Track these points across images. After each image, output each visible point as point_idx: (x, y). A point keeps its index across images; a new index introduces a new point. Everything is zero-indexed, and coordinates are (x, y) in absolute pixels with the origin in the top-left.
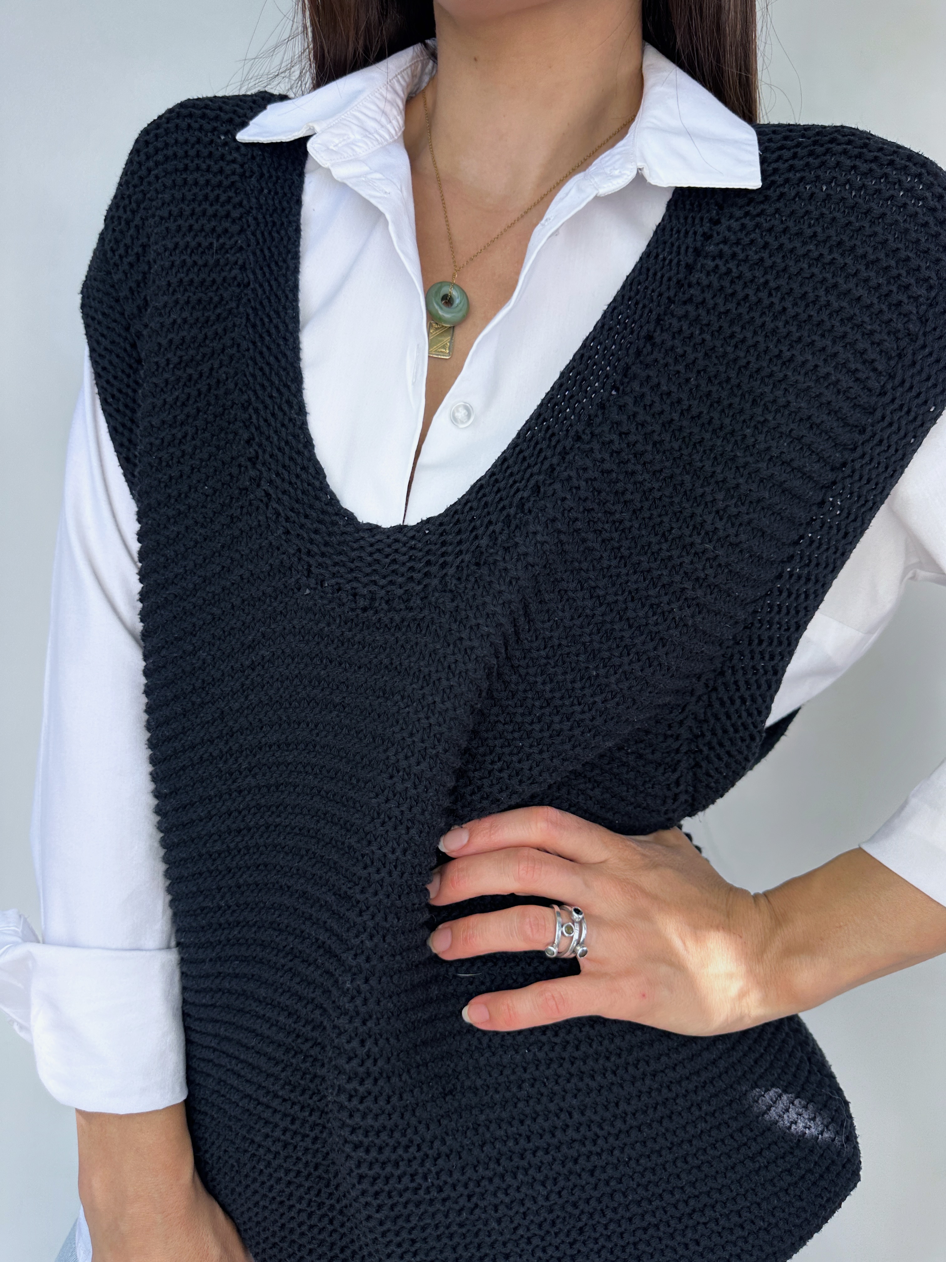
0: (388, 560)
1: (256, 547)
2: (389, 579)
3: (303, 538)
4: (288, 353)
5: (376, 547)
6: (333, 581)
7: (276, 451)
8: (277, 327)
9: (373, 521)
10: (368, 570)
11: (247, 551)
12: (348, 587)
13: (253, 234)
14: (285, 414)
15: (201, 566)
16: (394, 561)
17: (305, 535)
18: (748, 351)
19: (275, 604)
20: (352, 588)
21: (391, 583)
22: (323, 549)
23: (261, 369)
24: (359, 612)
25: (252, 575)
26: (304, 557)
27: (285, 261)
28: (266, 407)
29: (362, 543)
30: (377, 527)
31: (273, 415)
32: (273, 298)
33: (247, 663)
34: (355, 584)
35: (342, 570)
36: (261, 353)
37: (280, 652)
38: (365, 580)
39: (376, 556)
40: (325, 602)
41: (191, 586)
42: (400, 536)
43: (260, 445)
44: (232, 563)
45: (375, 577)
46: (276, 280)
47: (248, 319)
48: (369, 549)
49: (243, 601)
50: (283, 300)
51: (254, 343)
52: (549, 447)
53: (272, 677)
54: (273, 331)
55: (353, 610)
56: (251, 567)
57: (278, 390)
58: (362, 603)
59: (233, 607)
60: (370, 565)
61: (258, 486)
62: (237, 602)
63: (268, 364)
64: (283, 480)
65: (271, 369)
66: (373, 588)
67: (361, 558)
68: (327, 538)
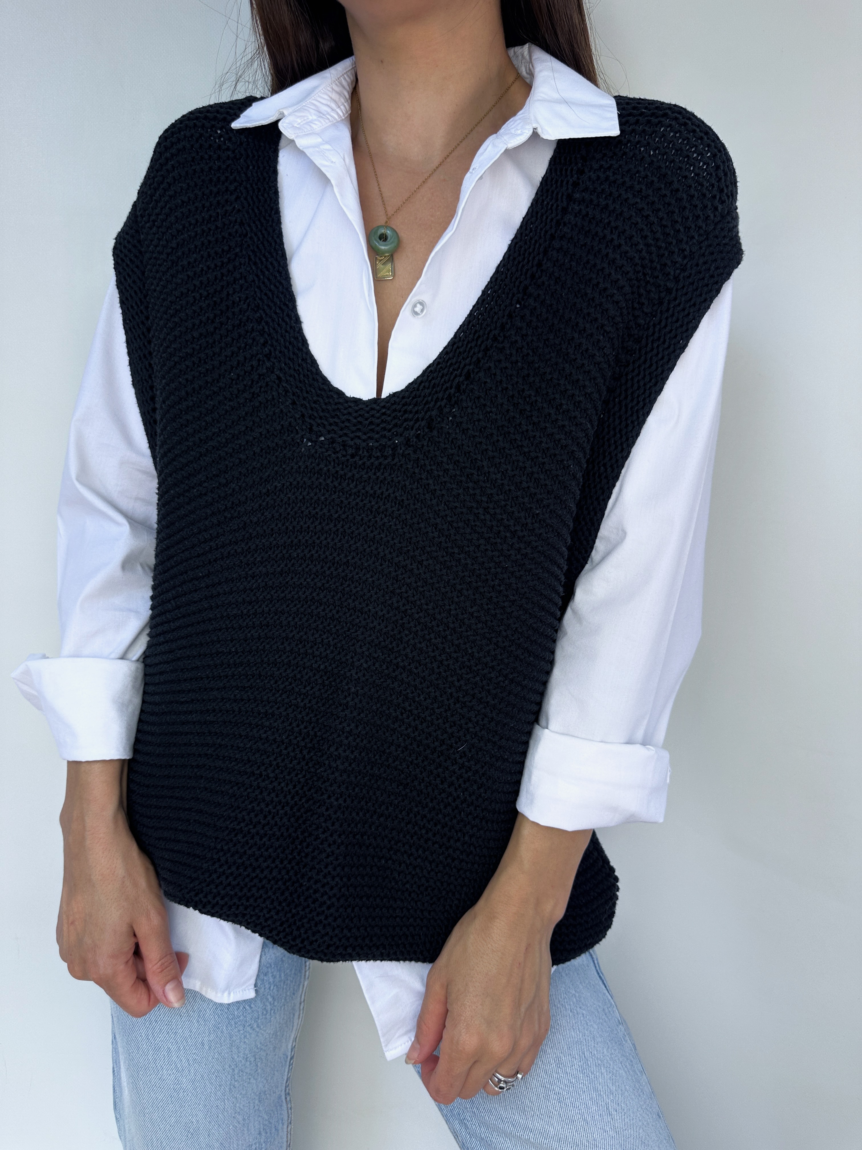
0: (367, 422)
1: (271, 413)
2: (369, 435)
3: (306, 407)
4: (283, 282)
5: (359, 413)
6: (329, 436)
7: (283, 349)
8: (271, 264)
9: (357, 396)
10: (354, 428)
11: (265, 416)
12: (340, 440)
13: (246, 199)
14: (287, 324)
15: (230, 427)
16: (371, 423)
17: (308, 405)
18: (598, 274)
19: (285, 452)
20: (343, 441)
21: (371, 438)
22: (321, 414)
23: (266, 294)
24: (348, 457)
25: (268, 432)
26: (307, 420)
27: (270, 216)
28: (273, 321)
29: (350, 410)
30: (360, 400)
31: (279, 325)
32: (265, 243)
33: (264, 491)
34: (345, 438)
35: (336, 428)
36: (264, 283)
37: (288, 484)
38: (352, 435)
39: (359, 419)
40: (324, 450)
41: (224, 440)
42: (374, 406)
43: (272, 345)
44: (254, 424)
45: (359, 434)
46: (266, 230)
47: (250, 259)
48: (355, 414)
49: (262, 450)
50: (273, 244)
51: (257, 276)
52: (476, 345)
53: (282, 501)
54: (270, 267)
55: (344, 456)
56: (268, 427)
57: (280, 308)
58: (350, 451)
59: (254, 454)
60: (355, 425)
61: (272, 372)
62: (258, 450)
63: (270, 290)
64: (290, 368)
65: (273, 294)
66: (358, 441)
67: (349, 420)
68: (324, 407)
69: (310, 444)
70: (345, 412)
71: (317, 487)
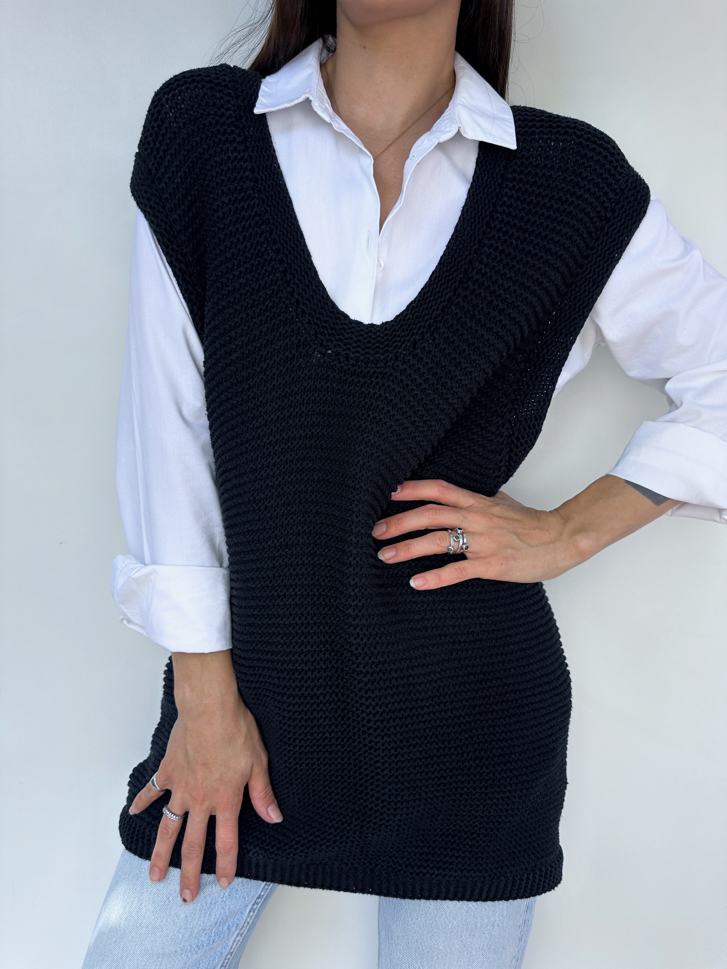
0: (366, 341)
2: (366, 351)
5: (361, 333)
6: (335, 350)
10: (355, 345)
12: (344, 353)
16: (369, 342)
19: (300, 361)
20: (346, 354)
21: (367, 353)
22: (330, 332)
25: (287, 345)
26: (319, 336)
29: (353, 330)
30: (361, 323)
34: (348, 352)
35: (341, 344)
37: (303, 388)
38: (353, 350)
39: (360, 338)
40: (331, 361)
42: (372, 329)
45: (359, 349)
48: (356, 334)
55: (346, 365)
57: (295, 243)
58: (351, 362)
60: (355, 342)
65: (287, 232)
66: (357, 355)
67: (351, 338)
68: (332, 326)
69: (319, 356)
70: (349, 331)
71: (325, 390)
